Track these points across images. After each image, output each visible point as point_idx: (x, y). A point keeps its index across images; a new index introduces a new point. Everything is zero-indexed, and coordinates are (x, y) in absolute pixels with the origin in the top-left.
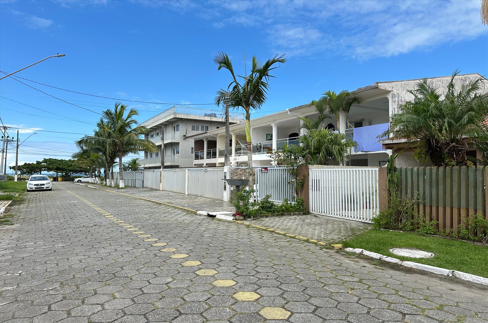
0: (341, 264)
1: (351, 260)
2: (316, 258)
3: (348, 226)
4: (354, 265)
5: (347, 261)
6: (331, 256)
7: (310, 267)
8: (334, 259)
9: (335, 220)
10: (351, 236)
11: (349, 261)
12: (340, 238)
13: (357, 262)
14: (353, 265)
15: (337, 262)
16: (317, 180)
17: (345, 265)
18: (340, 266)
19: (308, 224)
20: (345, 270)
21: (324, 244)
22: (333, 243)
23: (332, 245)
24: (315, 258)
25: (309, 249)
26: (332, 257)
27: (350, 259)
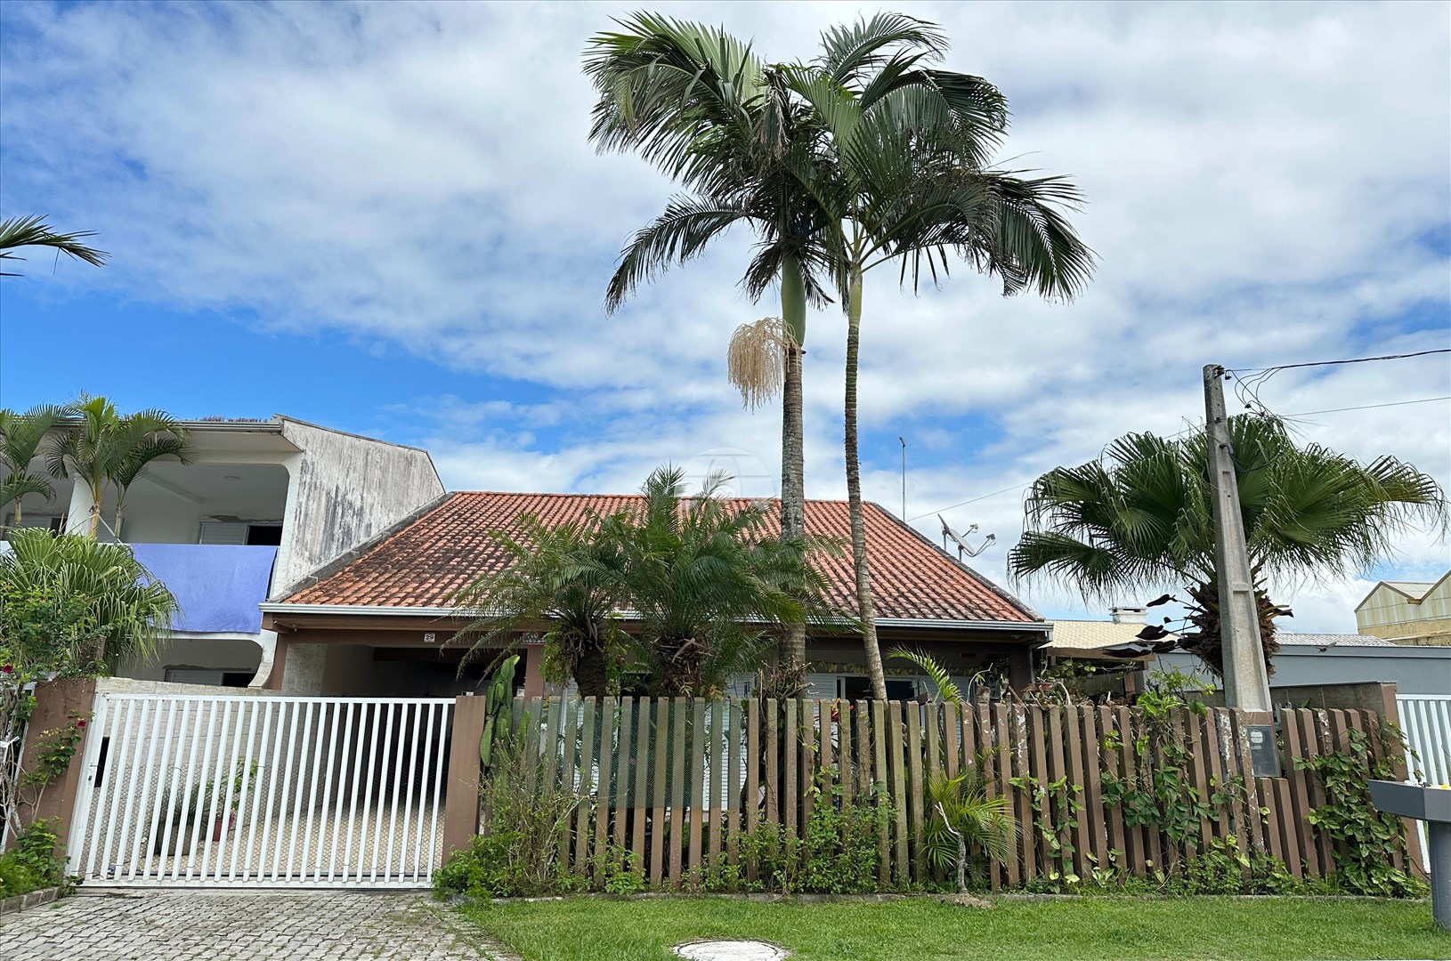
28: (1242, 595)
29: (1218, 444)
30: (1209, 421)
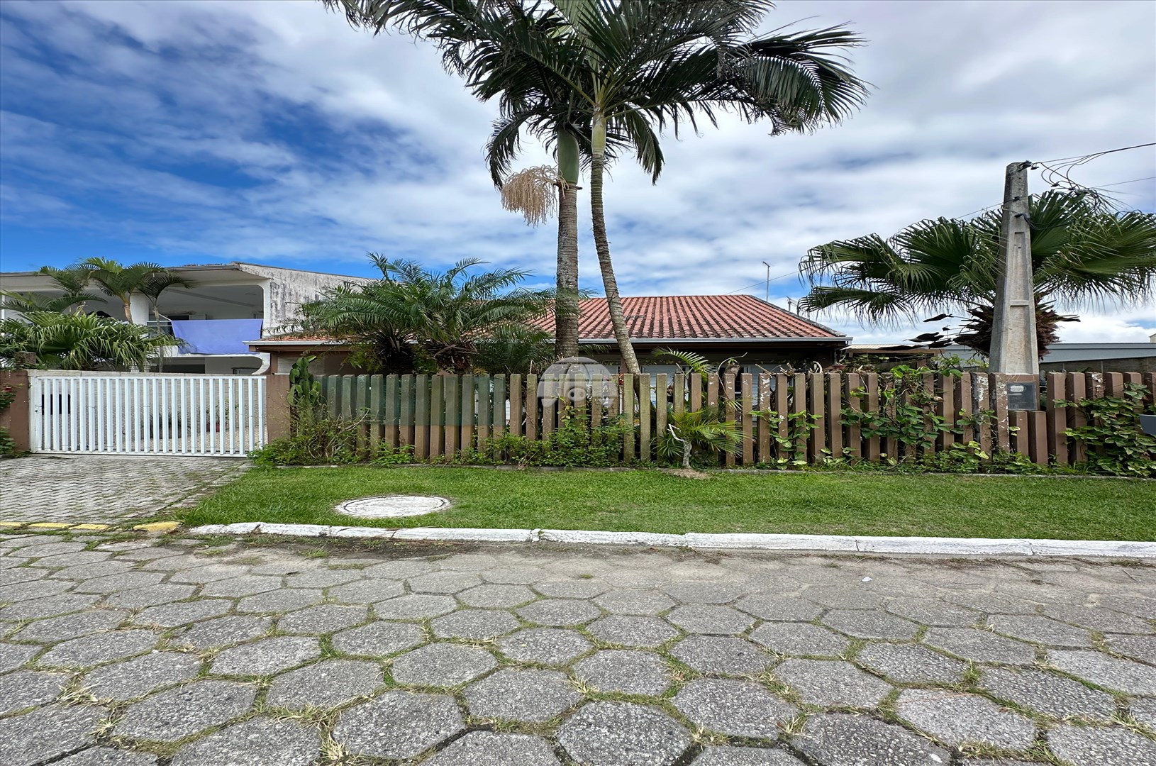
0: (200, 587)
1: (229, 563)
2: (72, 589)
3: (174, 468)
4: (254, 578)
5: (216, 568)
6: (145, 562)
7: (39, 654)
8: (162, 575)
9: (128, 461)
10: (198, 491)
11: (223, 569)
12: (161, 502)
13: (252, 562)
14: (247, 578)
15: (177, 583)
16: (60, 396)
17: (217, 590)
18: (196, 597)
19: (24, 480)
20: (233, 612)
21: (102, 527)
22: (137, 520)
23: (136, 527)
24: (68, 591)
25: (33, 560)
26: (147, 566)
27: (226, 559)
28: (1021, 309)
29: (1013, 215)
30: (1005, 201)
